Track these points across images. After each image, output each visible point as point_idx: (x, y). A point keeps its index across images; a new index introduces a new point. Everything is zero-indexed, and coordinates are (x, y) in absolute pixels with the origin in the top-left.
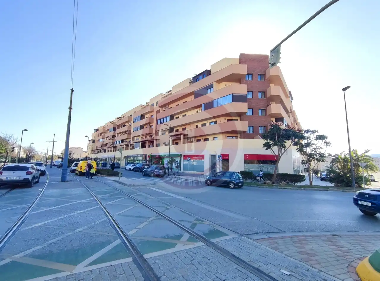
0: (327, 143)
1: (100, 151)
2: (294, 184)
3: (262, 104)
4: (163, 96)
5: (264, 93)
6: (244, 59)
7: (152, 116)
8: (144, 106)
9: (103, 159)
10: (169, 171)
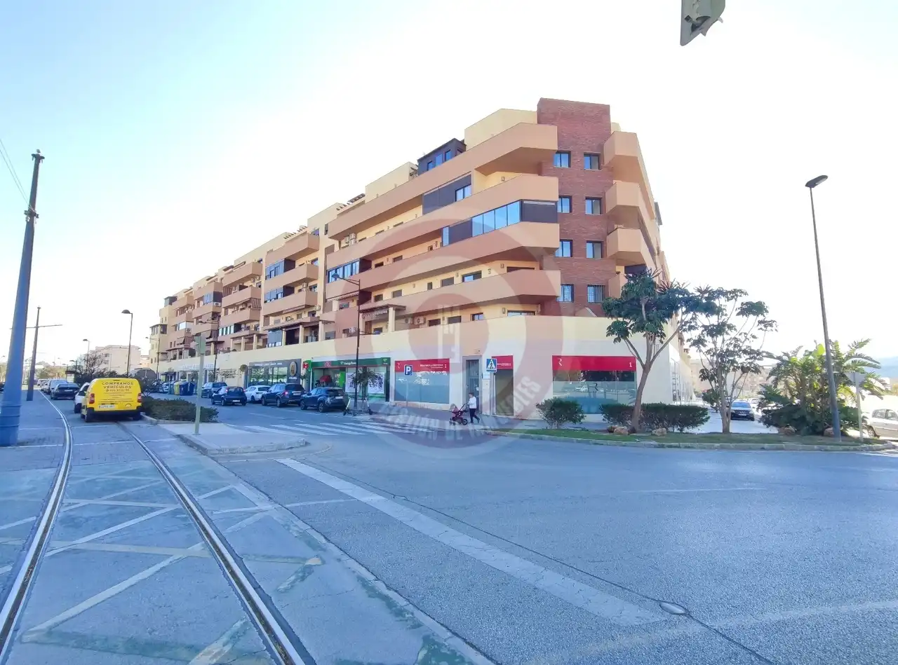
0: (766, 324)
1: (181, 354)
2: (681, 430)
3: (595, 230)
4: (342, 211)
5: (599, 200)
6: (550, 111)
7: (314, 261)
8: (292, 237)
9: (188, 373)
10: (356, 401)
